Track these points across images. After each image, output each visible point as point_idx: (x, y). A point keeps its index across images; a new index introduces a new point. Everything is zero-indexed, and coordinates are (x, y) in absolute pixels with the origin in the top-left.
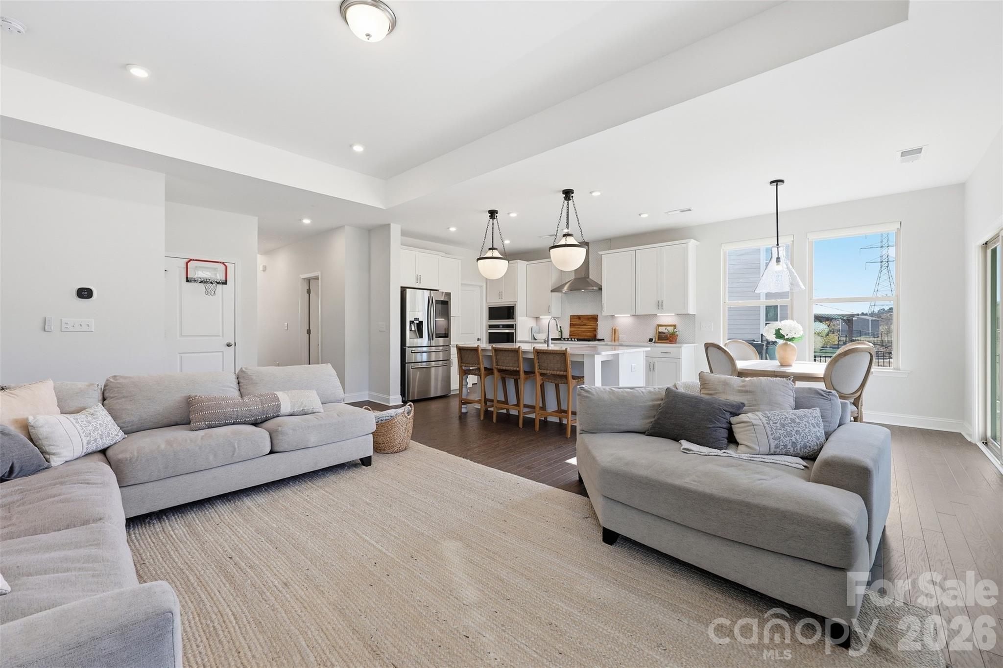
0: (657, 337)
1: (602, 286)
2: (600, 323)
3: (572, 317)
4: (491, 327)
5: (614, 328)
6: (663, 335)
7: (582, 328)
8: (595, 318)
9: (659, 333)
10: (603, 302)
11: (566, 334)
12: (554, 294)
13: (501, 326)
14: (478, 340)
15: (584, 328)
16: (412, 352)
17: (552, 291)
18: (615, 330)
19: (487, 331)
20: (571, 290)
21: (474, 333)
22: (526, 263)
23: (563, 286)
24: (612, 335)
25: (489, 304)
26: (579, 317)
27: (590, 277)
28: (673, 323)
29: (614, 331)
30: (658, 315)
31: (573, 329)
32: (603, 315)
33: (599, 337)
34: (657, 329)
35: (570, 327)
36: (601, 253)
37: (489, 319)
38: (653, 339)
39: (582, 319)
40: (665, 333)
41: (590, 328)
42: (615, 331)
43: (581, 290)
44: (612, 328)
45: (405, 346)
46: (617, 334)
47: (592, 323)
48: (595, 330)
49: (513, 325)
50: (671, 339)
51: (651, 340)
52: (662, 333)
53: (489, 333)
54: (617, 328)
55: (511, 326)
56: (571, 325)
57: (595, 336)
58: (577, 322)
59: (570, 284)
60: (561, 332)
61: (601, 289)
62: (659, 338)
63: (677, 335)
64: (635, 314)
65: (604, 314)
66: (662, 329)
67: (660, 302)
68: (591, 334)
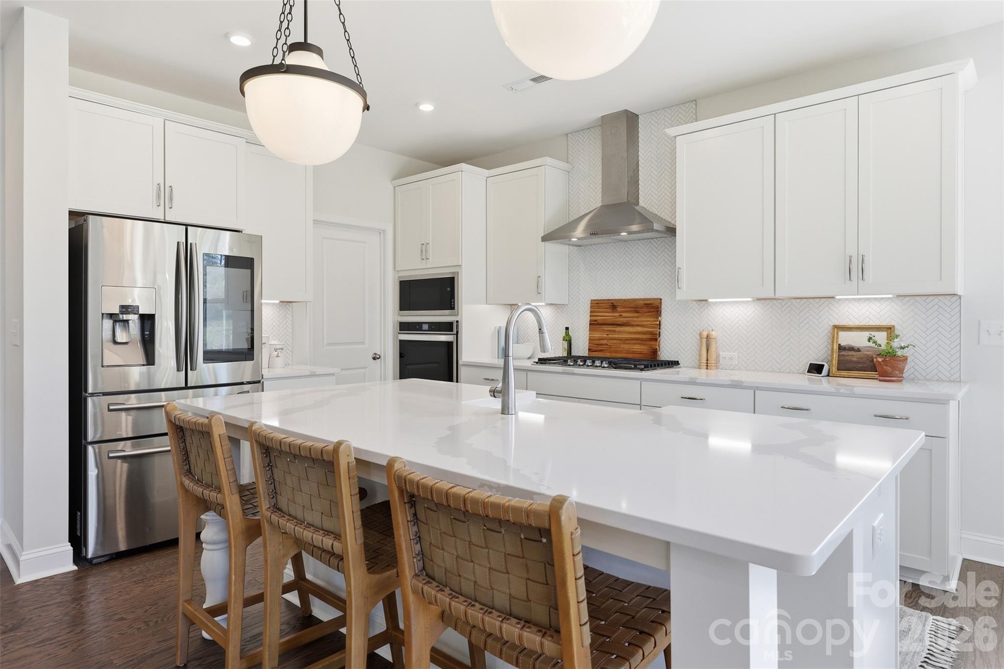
0: (835, 362)
1: (676, 226)
2: (667, 318)
3: (596, 305)
4: (405, 327)
5: (705, 334)
6: (854, 357)
7: (619, 332)
8: (653, 308)
9: (841, 348)
10: (678, 265)
11: (581, 348)
12: (550, 246)
13: (425, 327)
14: (374, 359)
15: (625, 332)
16: (110, 410)
17: (545, 239)
18: (708, 337)
19: (395, 337)
20: (592, 234)
21: (363, 343)
22: (486, 172)
23: (572, 225)
24: (700, 350)
25: (401, 274)
26: (613, 305)
27: (641, 203)
28: (885, 323)
29: (704, 340)
30: (837, 297)
31: (597, 335)
32: (678, 298)
33: (665, 355)
34: (833, 338)
35: (590, 330)
36: (671, 131)
37: (400, 310)
38: (823, 365)
39: (619, 309)
40: (858, 350)
41: (639, 333)
42: (708, 341)
43: (618, 232)
44: (700, 334)
45: (86, 391)
46: (713, 349)
47: (647, 320)
48: (655, 337)
49: (451, 324)
50: (889, 369)
51: (816, 369)
52: (852, 349)
53: (400, 341)
54: (714, 334)
55: (448, 327)
56: (594, 324)
57: (655, 352)
58: (609, 316)
59: (590, 221)
60: (569, 341)
61: (671, 231)
62: (839, 362)
63: (905, 359)
64: (772, 295)
65: (680, 295)
66: (846, 338)
67: (854, 260)
68: (643, 347)
